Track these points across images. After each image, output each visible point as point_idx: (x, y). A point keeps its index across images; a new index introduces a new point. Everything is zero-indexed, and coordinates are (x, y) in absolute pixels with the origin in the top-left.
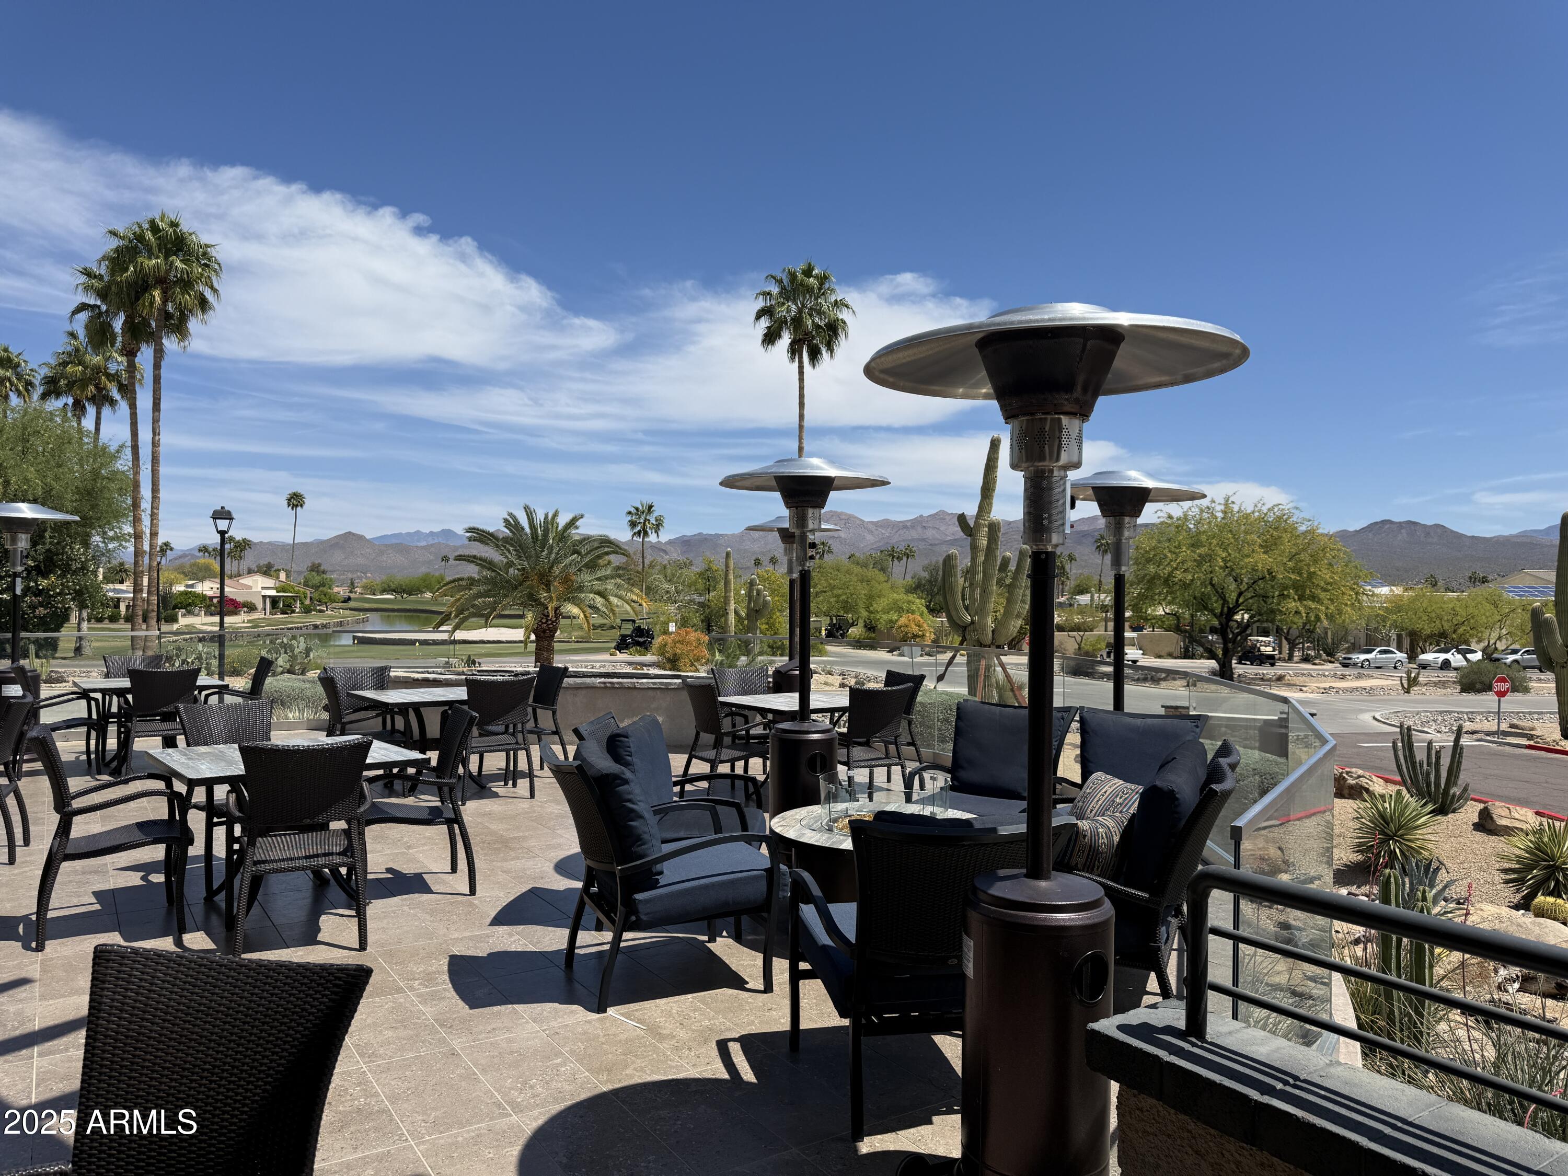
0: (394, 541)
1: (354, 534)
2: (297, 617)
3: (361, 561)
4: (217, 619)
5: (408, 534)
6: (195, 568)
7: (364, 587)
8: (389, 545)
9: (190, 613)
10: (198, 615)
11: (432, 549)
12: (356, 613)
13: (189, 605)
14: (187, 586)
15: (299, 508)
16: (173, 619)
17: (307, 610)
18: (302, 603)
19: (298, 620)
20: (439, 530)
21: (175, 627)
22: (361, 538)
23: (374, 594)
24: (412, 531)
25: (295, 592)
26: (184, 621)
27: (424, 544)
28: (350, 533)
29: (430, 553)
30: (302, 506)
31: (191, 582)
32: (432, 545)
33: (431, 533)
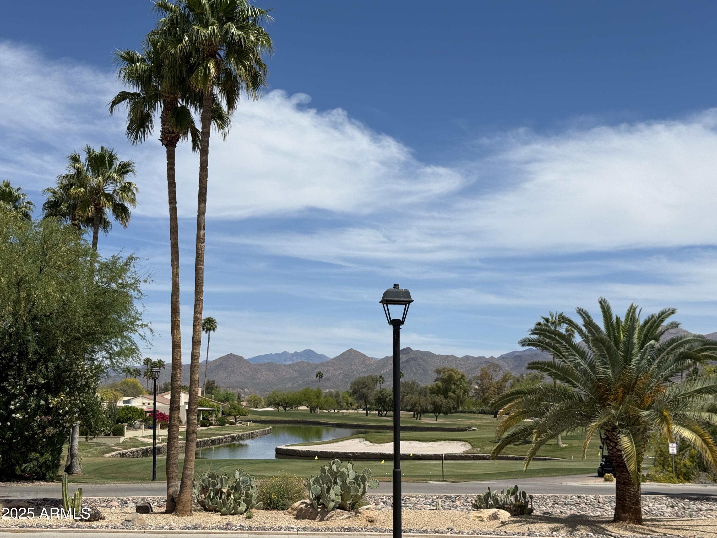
0: (266, 361)
1: (235, 356)
2: (214, 429)
3: (240, 378)
4: (151, 432)
5: (277, 354)
6: (125, 386)
7: (249, 401)
8: (262, 364)
9: (131, 427)
10: (139, 428)
11: (297, 368)
12: (260, 425)
13: (130, 419)
14: (125, 402)
15: (212, 332)
16: (119, 433)
17: (222, 423)
18: (216, 417)
19: (217, 432)
20: (302, 350)
21: (122, 439)
22: (240, 359)
23: (257, 407)
24: (280, 352)
25: (210, 406)
26: (129, 434)
27: (290, 363)
28: (231, 355)
29: (295, 371)
30: (214, 330)
31: (126, 399)
32: (296, 364)
33: (296, 353)
